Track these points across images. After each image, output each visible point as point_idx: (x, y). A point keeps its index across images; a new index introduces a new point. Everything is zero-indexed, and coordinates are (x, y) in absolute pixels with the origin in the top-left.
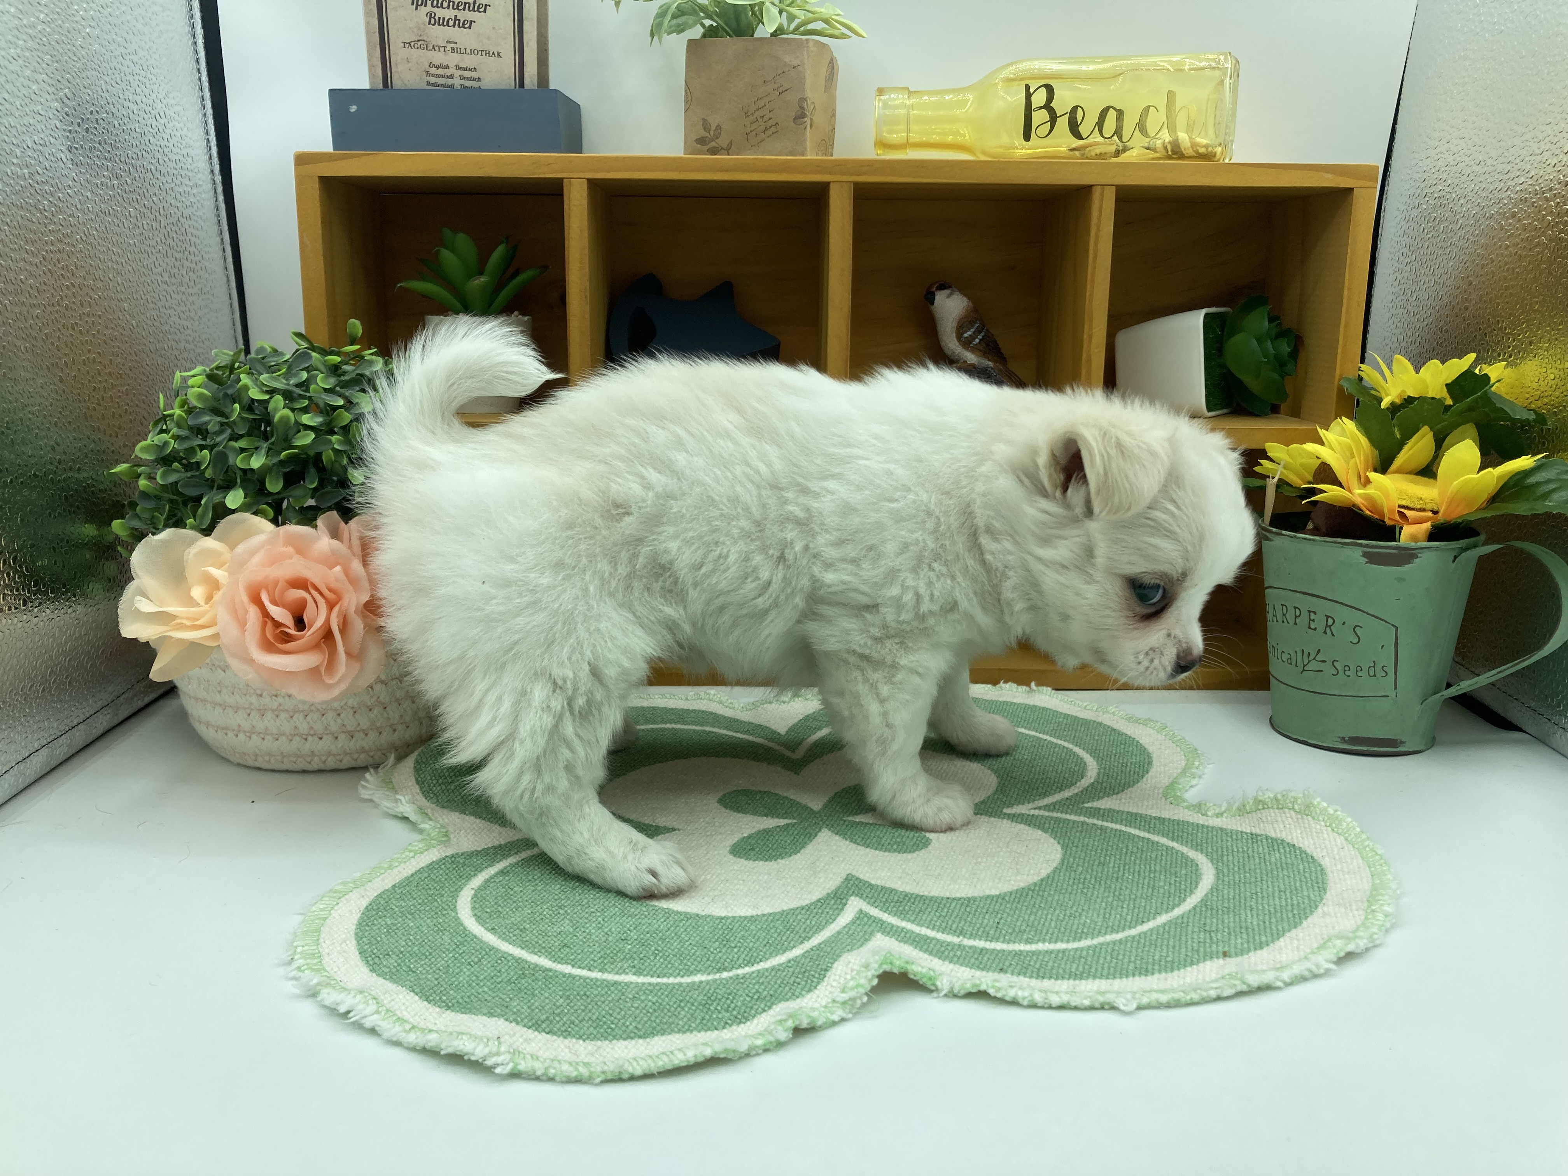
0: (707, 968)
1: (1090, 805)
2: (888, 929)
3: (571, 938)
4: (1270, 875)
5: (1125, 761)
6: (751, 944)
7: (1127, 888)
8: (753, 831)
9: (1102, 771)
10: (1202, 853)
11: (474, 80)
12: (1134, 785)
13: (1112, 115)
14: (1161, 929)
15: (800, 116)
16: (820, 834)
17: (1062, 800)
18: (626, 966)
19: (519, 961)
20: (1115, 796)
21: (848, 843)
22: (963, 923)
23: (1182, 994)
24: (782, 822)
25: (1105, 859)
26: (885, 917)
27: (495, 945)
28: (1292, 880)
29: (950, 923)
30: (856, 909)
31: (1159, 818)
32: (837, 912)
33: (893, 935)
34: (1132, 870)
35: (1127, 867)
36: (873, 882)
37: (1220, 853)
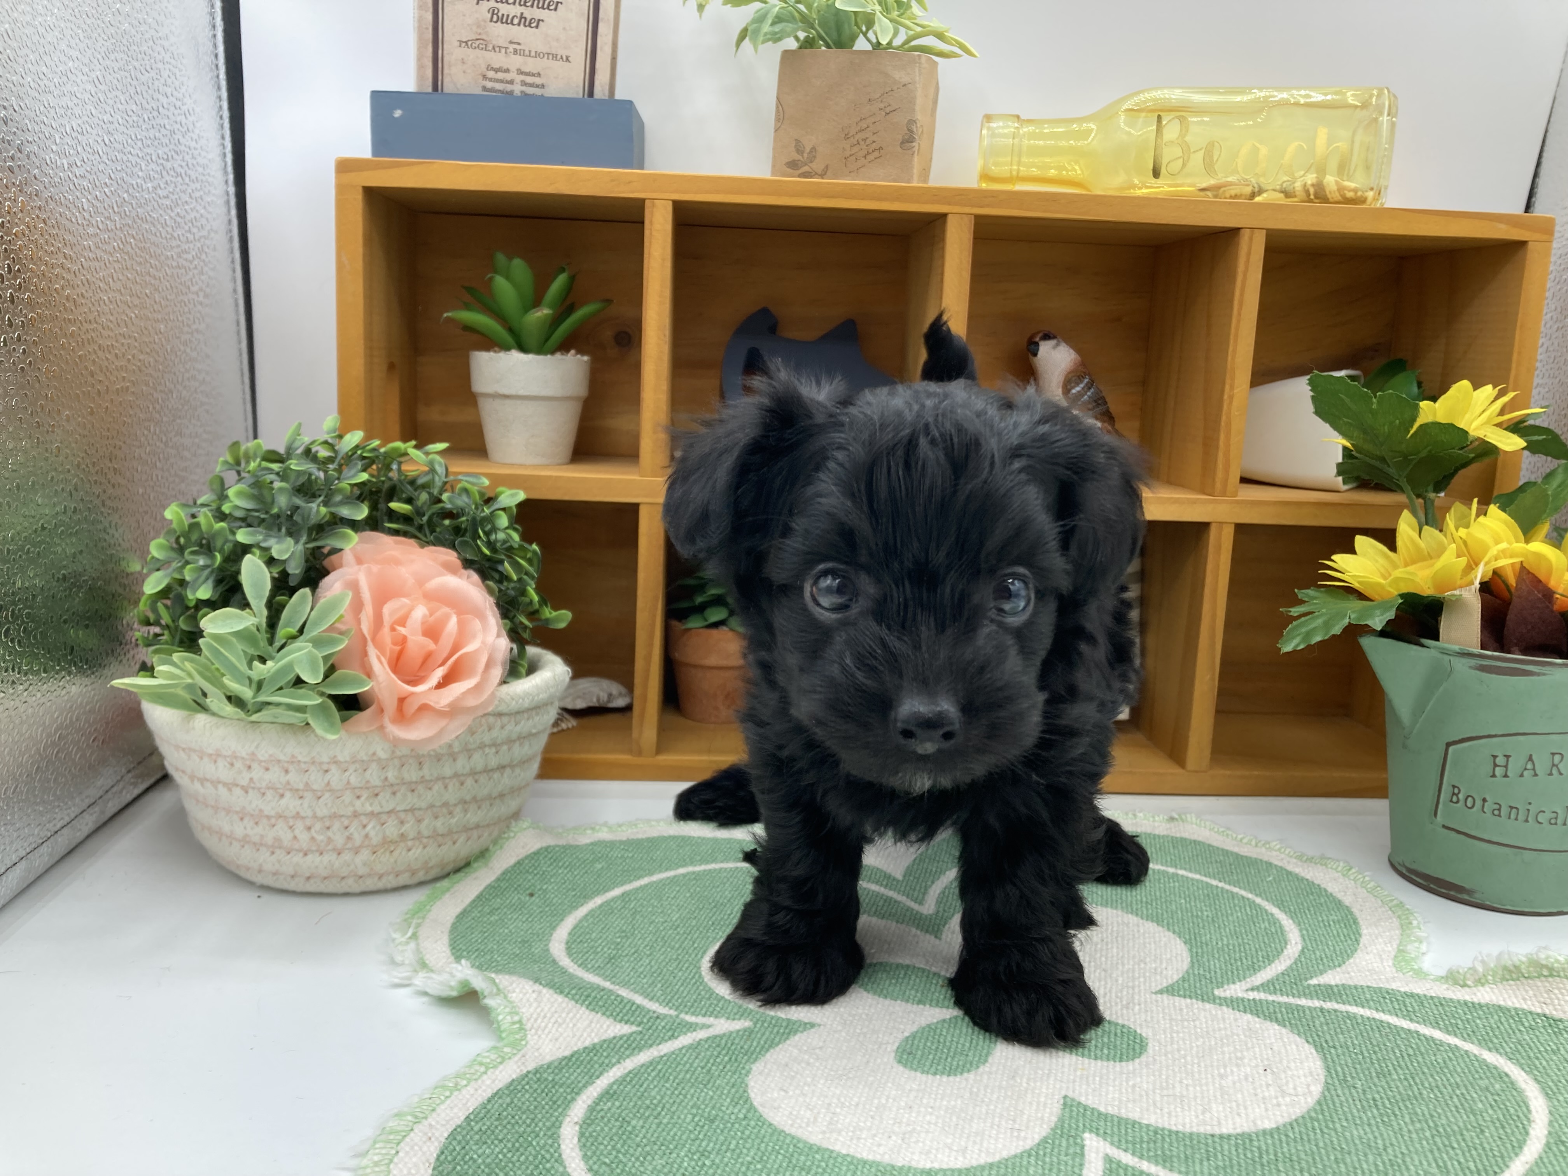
1: (1314, 981)
8: (915, 1028)
9: (1305, 932)
10: (1501, 1055)
11: (538, 86)
15: (908, 140)
17: (1277, 976)
24: (947, 1013)
26: (1146, 1166)
30: (1101, 1155)
32: (1078, 1161)
36: (1102, 1109)
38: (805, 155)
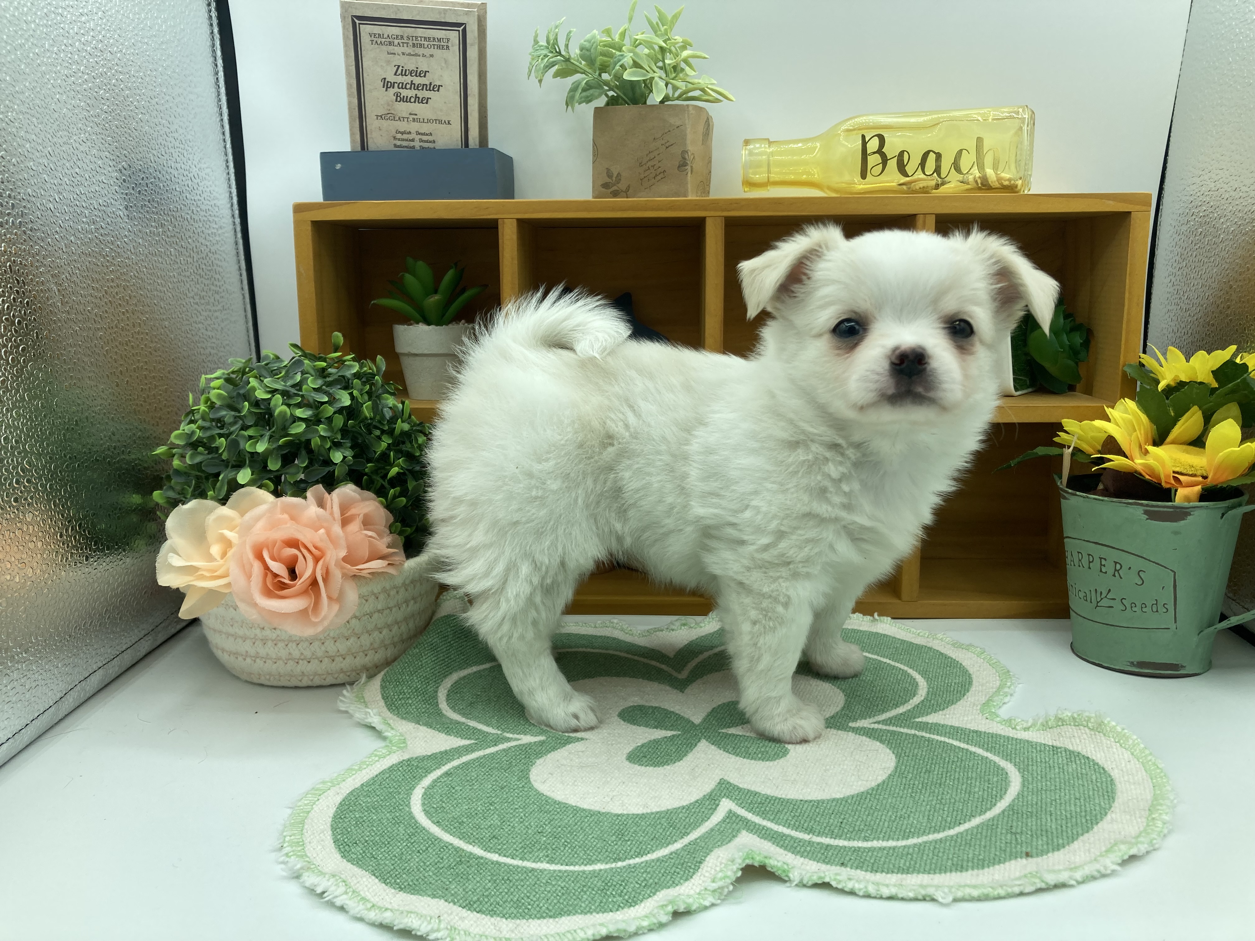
0: (606, 858)
1: (920, 720)
2: (752, 828)
3: (499, 831)
4: (1067, 784)
5: (950, 681)
6: (641, 838)
7: (948, 793)
8: (646, 741)
9: (931, 690)
10: (1011, 763)
11: (430, 142)
12: (957, 702)
13: (932, 157)
14: (975, 831)
15: (683, 165)
16: (699, 744)
17: (897, 715)
18: (541, 855)
19: (457, 850)
20: (940, 712)
21: (721, 752)
22: (813, 822)
23: (990, 889)
24: (669, 733)
25: (931, 767)
26: (750, 816)
27: (439, 836)
28: (1086, 789)
29: (802, 822)
30: (727, 809)
31: (977, 731)
32: (711, 811)
33: (755, 833)
34: (952, 778)
35: (948, 775)
36: (741, 786)
37: (1026, 763)
38: (614, 179)
